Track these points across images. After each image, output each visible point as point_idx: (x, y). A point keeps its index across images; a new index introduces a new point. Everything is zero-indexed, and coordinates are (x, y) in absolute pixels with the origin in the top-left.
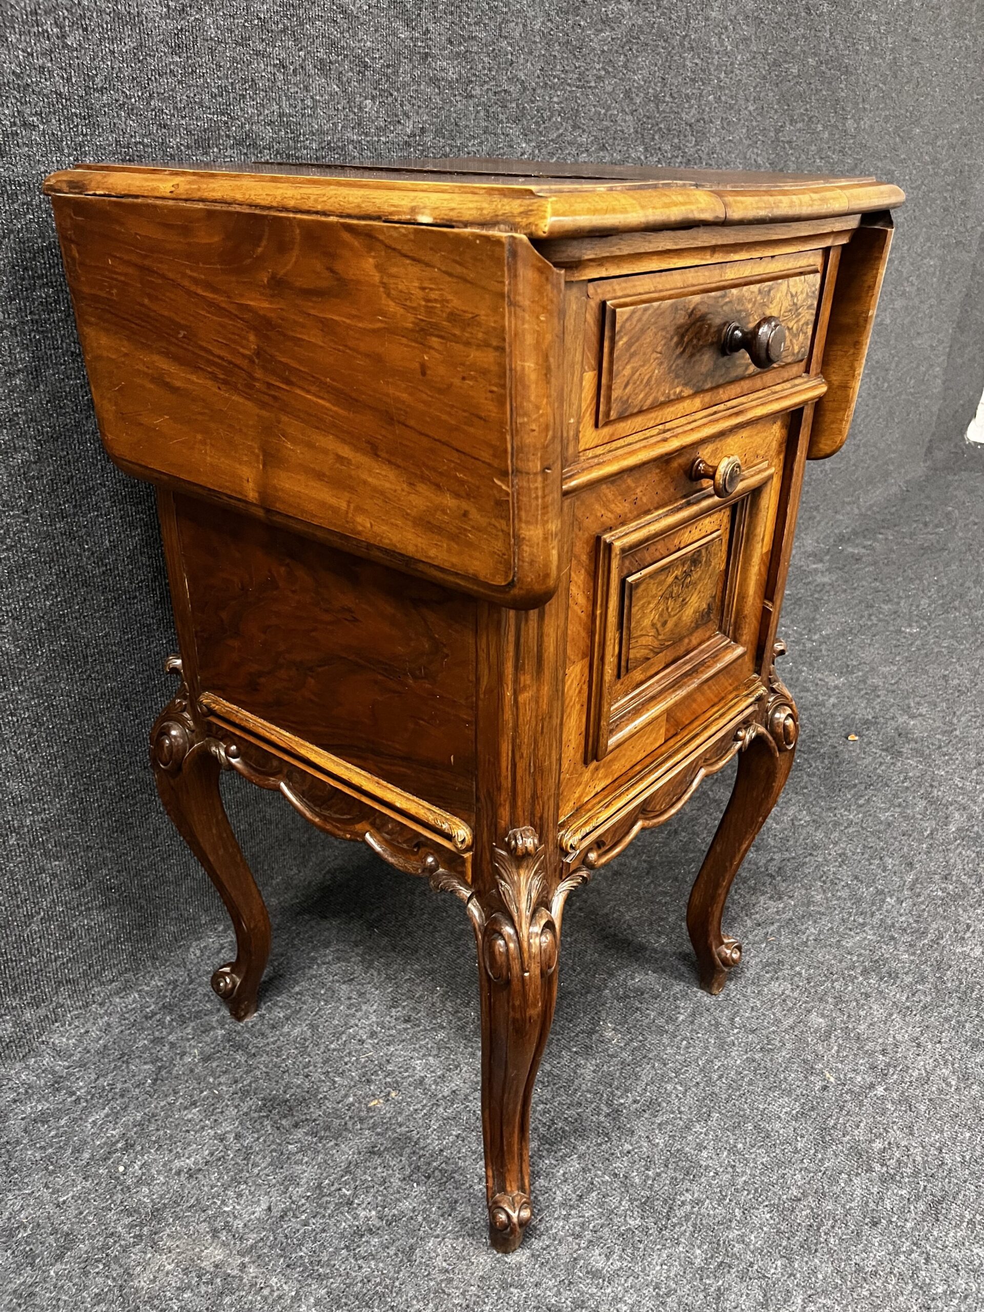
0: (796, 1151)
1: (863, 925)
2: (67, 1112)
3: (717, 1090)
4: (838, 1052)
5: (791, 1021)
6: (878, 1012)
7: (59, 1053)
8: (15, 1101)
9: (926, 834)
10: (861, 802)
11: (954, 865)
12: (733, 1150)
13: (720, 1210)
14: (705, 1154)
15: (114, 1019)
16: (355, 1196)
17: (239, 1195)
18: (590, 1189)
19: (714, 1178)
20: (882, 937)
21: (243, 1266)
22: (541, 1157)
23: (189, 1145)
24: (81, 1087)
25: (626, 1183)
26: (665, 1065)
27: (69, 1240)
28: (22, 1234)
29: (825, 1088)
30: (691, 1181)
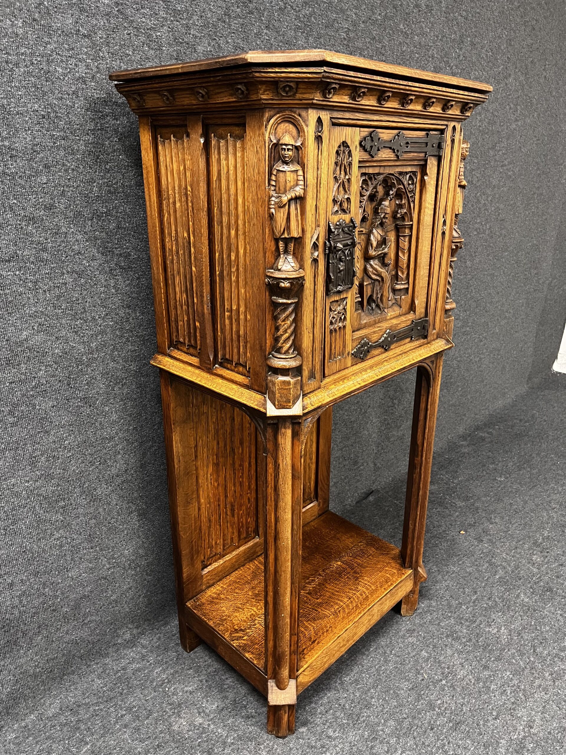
0: (408, 702)
1: (450, 617)
2: (147, 668)
3: (381, 677)
4: (430, 667)
5: (414, 653)
6: (449, 652)
7: (143, 647)
8: (129, 663)
9: (485, 579)
10: (460, 563)
11: (494, 593)
12: (384, 699)
13: (376, 720)
14: (373, 700)
15: (162, 635)
16: (247, 704)
17: (207, 701)
18: (331, 708)
19: (376, 709)
20: (457, 622)
21: (209, 725)
22: (314, 697)
23: (190, 682)
24: (151, 659)
25: (343, 708)
26: (363, 667)
27: (150, 713)
28: (134, 710)
29: (423, 680)
30: (367, 709)
